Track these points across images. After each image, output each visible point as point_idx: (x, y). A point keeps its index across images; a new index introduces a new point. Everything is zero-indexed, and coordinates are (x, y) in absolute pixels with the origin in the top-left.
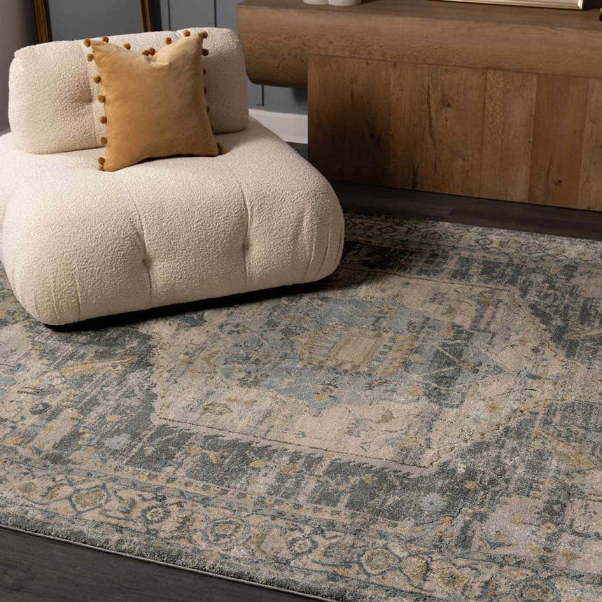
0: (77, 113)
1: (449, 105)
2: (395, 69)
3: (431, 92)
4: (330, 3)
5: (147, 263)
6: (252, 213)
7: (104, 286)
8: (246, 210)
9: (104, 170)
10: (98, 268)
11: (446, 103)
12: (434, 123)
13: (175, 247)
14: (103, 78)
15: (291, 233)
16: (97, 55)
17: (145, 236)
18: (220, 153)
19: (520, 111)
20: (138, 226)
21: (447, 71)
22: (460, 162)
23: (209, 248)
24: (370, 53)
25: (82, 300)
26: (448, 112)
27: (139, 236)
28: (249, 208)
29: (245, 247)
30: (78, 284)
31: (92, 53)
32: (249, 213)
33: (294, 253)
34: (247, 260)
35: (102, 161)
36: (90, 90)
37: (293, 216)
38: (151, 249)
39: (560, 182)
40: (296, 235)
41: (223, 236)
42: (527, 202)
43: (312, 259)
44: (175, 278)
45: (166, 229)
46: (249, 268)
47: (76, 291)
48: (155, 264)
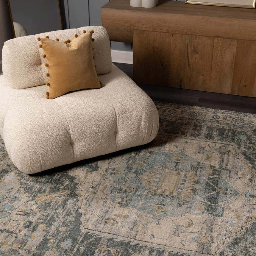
1: (197, 53)
2: (173, 36)
3: (189, 47)
4: (142, 6)
5: (72, 144)
7: (53, 157)
8: (116, 117)
9: (49, 98)
10: (50, 149)
11: (195, 51)
12: (190, 60)
13: (84, 136)
14: (47, 56)
15: (136, 126)
16: (44, 45)
17: (71, 133)
18: (101, 87)
19: (229, 55)
20: (67, 128)
21: (196, 38)
22: (201, 77)
23: (100, 135)
24: (161, 29)
25: (43, 164)
26: (196, 56)
27: (68, 133)
28: (117, 116)
29: (116, 133)
30: (41, 157)
31: (41, 44)
32: (118, 118)
33: (138, 134)
34: (116, 139)
35: (48, 94)
36: (40, 59)
37: (137, 118)
38: (73, 138)
39: (246, 86)
40: (139, 126)
41: (106, 130)
42: (230, 94)
43: (146, 136)
44: (85, 150)
45: (80, 129)
46: (118, 142)
47: (40, 160)
48: (75, 144)
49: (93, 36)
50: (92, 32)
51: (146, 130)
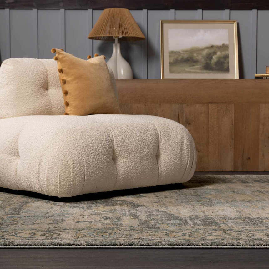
1: (190, 124)
2: (160, 107)
3: (180, 118)
6: (161, 136)
10: (96, 156)
13: (129, 149)
14: (64, 69)
15: (179, 148)
16: (60, 57)
17: (115, 142)
19: (227, 122)
20: (111, 136)
27: (112, 141)
28: (159, 133)
29: (157, 156)
31: (57, 56)
34: (159, 163)
37: (179, 139)
38: (117, 150)
39: (249, 158)
41: (150, 146)
42: (233, 171)
43: (188, 165)
44: (129, 169)
45: (125, 138)
46: (160, 168)
48: (119, 160)
51: (189, 157)
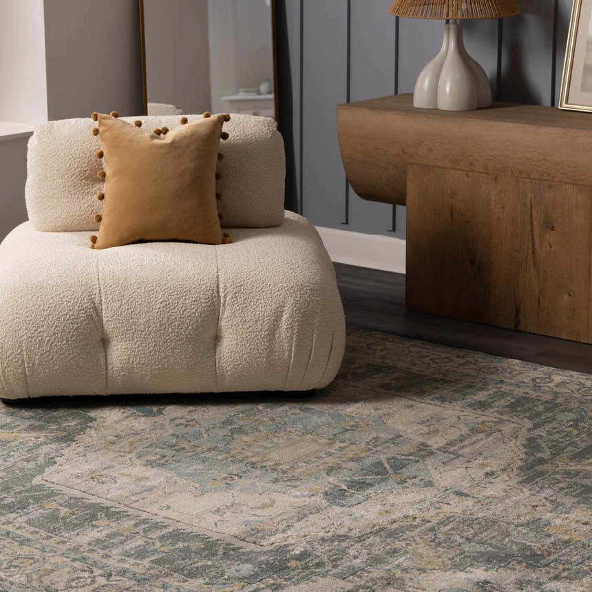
0: (86, 191)
1: (553, 229)
2: (496, 183)
3: (533, 211)
4: (439, 107)
5: (105, 342)
6: (225, 301)
7: (52, 359)
8: (219, 297)
9: (94, 248)
10: (48, 338)
11: (549, 226)
13: (133, 327)
14: (105, 153)
15: (266, 328)
16: (101, 129)
17: (103, 312)
20: (97, 300)
22: (566, 297)
23: (172, 332)
24: (471, 164)
25: (29, 371)
26: (552, 237)
27: (97, 311)
28: (222, 295)
29: (217, 339)
30: (25, 353)
31: (97, 127)
32: (222, 301)
33: (271, 351)
34: (217, 353)
35: (94, 239)
37: (271, 308)
38: (109, 327)
40: (273, 330)
41: (188, 321)
43: (292, 361)
44: (133, 361)
45: (126, 307)
46: (219, 362)
47: (23, 361)
48: (113, 343)
49: (226, 128)
50: (227, 119)
51: (293, 345)
